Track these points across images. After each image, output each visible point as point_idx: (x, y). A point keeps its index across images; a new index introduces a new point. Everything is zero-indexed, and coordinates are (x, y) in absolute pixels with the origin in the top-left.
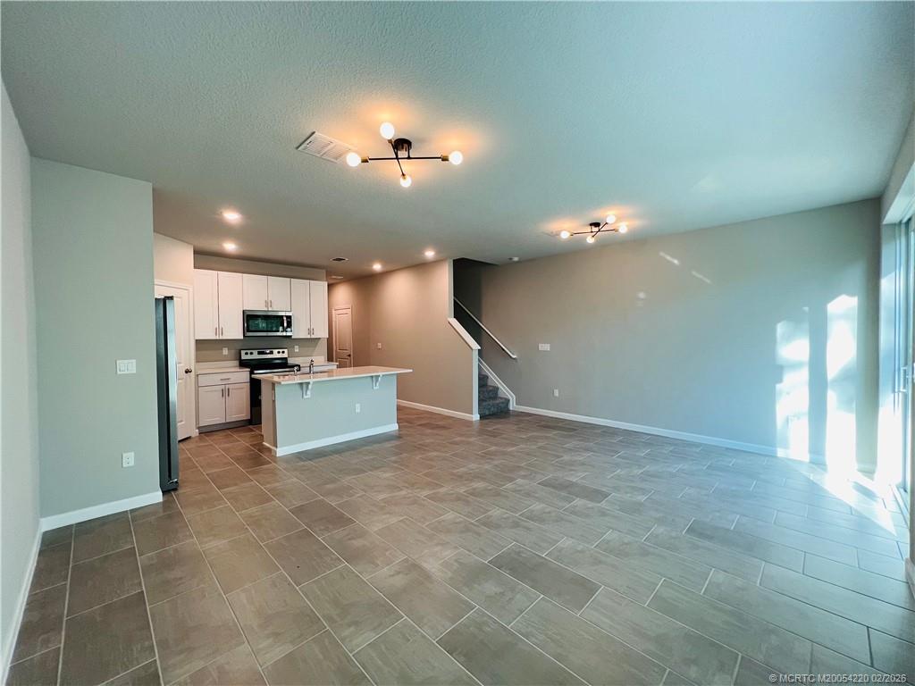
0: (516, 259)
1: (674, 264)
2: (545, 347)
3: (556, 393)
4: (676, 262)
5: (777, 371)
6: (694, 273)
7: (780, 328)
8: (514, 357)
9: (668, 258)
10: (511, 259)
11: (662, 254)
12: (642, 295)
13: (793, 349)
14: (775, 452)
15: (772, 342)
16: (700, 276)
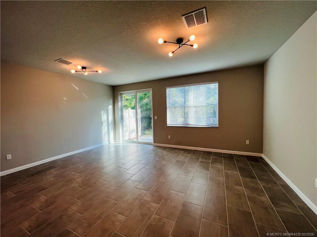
4: (77, 88)
5: (101, 123)
6: (83, 94)
9: (75, 87)
12: (65, 99)
13: (104, 117)
14: (103, 144)
15: (101, 116)
16: (85, 95)
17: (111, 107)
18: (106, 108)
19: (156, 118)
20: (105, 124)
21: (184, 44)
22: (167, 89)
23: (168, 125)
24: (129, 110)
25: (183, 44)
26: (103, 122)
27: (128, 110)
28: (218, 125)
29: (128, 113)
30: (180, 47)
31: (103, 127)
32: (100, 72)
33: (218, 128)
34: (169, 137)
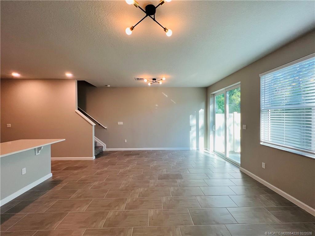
0: (109, 86)
1: (166, 96)
2: (121, 123)
3: (126, 141)
4: (167, 96)
5: (190, 128)
6: (171, 100)
7: (191, 116)
8: (106, 128)
9: (165, 94)
10: (107, 85)
11: (163, 93)
12: (157, 105)
14: (190, 149)
15: (189, 120)
16: (173, 101)
17: (202, 111)
18: (195, 112)
19: (244, 127)
20: (194, 129)
23: (261, 143)
24: (234, 113)
26: (191, 126)
27: (232, 114)
29: (233, 118)
31: (190, 131)
34: (263, 166)
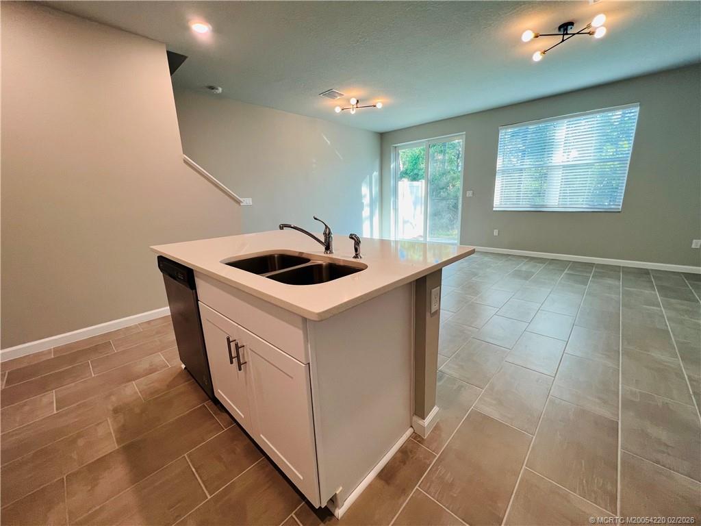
0: (220, 90)
2: (247, 201)
6: (337, 152)
9: (326, 139)
10: (211, 87)
18: (368, 176)
19: (469, 194)
21: (578, 33)
22: (501, 131)
23: (494, 209)
25: (574, 34)
28: (620, 207)
30: (563, 41)
32: (379, 106)
33: (619, 212)
34: (496, 233)
